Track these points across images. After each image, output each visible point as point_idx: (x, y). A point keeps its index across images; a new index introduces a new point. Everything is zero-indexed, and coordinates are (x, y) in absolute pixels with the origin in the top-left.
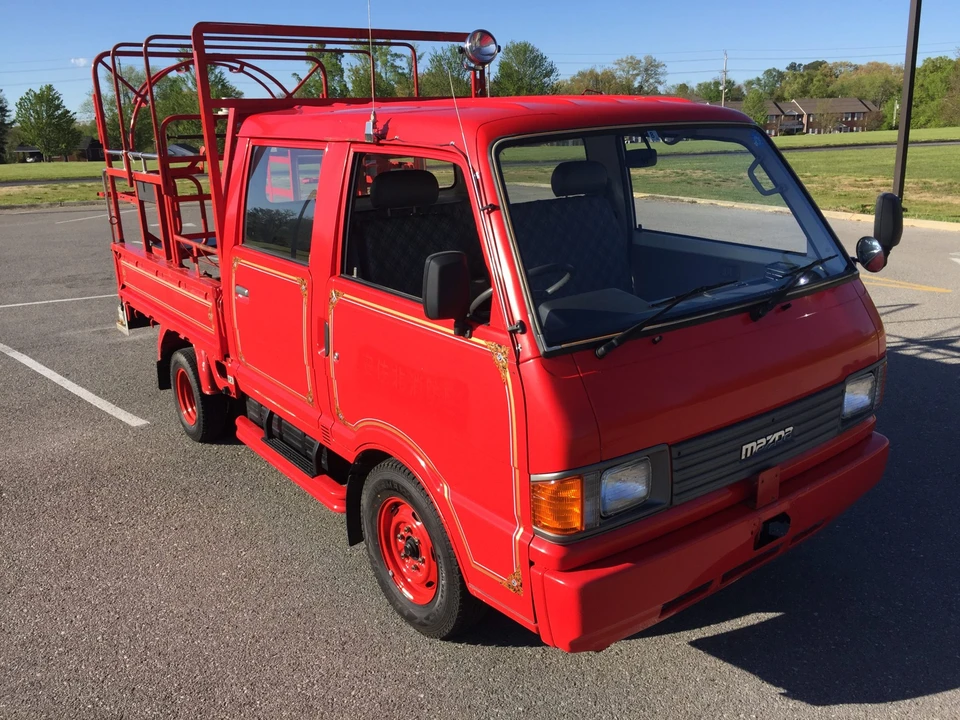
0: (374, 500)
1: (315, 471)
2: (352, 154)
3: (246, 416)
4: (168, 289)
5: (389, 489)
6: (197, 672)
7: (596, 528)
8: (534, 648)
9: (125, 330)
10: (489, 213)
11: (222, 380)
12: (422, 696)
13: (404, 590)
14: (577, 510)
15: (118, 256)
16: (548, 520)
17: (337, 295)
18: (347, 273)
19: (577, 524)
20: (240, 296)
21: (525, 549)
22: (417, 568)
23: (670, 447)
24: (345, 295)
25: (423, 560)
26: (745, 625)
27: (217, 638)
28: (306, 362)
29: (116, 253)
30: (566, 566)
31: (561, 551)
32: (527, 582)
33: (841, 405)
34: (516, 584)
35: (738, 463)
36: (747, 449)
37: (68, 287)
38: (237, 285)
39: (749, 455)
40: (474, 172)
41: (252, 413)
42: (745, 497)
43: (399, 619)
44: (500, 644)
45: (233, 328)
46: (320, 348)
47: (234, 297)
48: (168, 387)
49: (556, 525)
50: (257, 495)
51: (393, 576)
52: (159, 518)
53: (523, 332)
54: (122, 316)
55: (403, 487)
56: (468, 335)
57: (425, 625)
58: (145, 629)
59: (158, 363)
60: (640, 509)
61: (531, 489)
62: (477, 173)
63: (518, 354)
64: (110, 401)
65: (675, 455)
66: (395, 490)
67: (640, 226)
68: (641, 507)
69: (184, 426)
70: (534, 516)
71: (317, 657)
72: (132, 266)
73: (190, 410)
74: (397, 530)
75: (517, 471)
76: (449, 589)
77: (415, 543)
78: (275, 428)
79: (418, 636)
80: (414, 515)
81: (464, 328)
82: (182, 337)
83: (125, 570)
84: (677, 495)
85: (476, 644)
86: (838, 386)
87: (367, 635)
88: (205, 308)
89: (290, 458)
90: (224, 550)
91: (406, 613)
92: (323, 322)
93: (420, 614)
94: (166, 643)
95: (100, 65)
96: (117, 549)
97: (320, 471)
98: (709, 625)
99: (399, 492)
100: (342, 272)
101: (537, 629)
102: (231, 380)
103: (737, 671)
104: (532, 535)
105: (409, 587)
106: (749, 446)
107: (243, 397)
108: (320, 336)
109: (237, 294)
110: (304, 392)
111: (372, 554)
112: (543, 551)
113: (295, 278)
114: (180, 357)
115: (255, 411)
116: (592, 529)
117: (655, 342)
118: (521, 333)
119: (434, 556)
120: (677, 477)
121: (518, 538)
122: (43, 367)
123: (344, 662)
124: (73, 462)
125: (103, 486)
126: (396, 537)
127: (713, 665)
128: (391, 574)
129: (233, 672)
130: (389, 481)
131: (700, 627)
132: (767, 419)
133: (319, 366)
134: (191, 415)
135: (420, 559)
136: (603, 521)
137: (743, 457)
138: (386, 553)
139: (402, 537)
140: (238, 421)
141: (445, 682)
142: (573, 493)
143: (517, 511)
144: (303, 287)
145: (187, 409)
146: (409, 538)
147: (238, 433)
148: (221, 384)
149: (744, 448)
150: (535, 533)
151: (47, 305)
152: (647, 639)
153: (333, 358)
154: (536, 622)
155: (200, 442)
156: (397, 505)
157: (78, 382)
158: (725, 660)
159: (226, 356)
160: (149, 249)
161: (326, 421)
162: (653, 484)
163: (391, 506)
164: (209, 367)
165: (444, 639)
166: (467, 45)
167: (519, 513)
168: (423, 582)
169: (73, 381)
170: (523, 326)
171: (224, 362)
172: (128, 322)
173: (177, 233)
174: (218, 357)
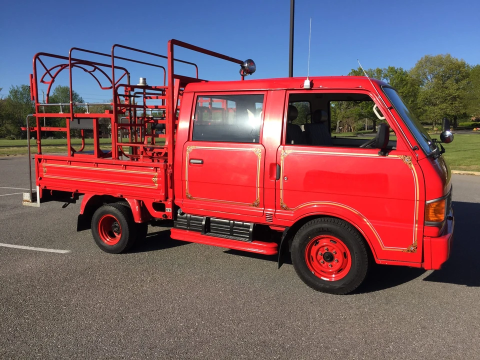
0: (305, 240)
1: (251, 239)
2: (288, 95)
3: (175, 228)
5: (320, 232)
9: (36, 205)
10: (390, 110)
11: (158, 212)
13: (322, 278)
17: (288, 152)
19: (443, 218)
20: (195, 164)
22: (332, 265)
24: (294, 151)
25: (338, 260)
29: (40, 159)
30: (439, 235)
32: (421, 245)
34: (413, 249)
38: (192, 159)
46: (271, 177)
47: (187, 165)
51: (315, 273)
56: (386, 155)
59: (80, 216)
61: (425, 208)
63: (417, 158)
66: (325, 231)
74: (318, 251)
75: (418, 202)
81: (385, 152)
82: (117, 196)
88: (152, 176)
92: (275, 165)
93: (338, 286)
99: (329, 231)
100: (286, 143)
102: (169, 209)
110: (252, 201)
114: (108, 208)
118: (417, 150)
121: (417, 229)
126: (317, 255)
128: (312, 273)
130: (319, 228)
135: (335, 261)
144: (258, 152)
146: (326, 253)
148: (157, 215)
150: (426, 224)
153: (283, 180)
154: (423, 262)
156: (318, 240)
159: (167, 198)
160: (72, 155)
164: (143, 208)
167: (417, 219)
171: (163, 202)
172: (40, 199)
173: (118, 142)
174: (157, 200)
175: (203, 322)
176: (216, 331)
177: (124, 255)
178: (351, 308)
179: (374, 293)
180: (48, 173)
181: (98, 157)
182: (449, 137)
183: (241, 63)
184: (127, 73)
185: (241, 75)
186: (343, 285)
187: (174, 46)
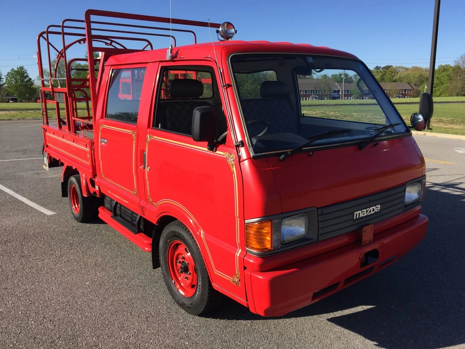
0: (166, 243)
1: (137, 232)
2: (160, 67)
3: (104, 206)
4: (68, 145)
5: (174, 236)
6: (70, 330)
7: (279, 249)
8: (247, 321)
9: (47, 168)
10: (226, 88)
11: (93, 189)
12: (187, 343)
13: (180, 290)
14: (268, 238)
15: (45, 130)
16: (254, 243)
17: (150, 137)
18: (156, 127)
19: (269, 246)
20: (103, 143)
21: (242, 260)
22: (187, 278)
23: (317, 209)
24: (154, 137)
25: (190, 273)
26: (356, 311)
27: (81, 314)
28: (134, 173)
29: (44, 129)
30: (263, 269)
31: (260, 261)
32: (243, 279)
33: (404, 196)
34: (237, 280)
35: (352, 221)
36: (357, 214)
37: (22, 154)
38: (101, 138)
39: (358, 217)
40: (220, 69)
41: (107, 205)
42: (355, 240)
43: (177, 306)
44: (229, 319)
45: (99, 160)
46: (141, 165)
47: (100, 144)
48: (67, 196)
49: (258, 247)
50: (108, 247)
51: (175, 283)
52: (56, 257)
53: (243, 146)
54: (46, 161)
55: (180, 234)
56: (214, 150)
57: (190, 308)
58: (44, 309)
59: (62, 183)
60: (301, 240)
61: (245, 227)
62: (221, 70)
63: (239, 157)
64: (38, 204)
65: (320, 213)
66: (177, 236)
67: (303, 114)
68: (302, 240)
69: (73, 214)
70: (247, 242)
71: (133, 324)
72: (52, 135)
73: (76, 206)
74: (177, 258)
75: (238, 219)
76: (203, 287)
77: (186, 264)
78: (118, 212)
79: (186, 314)
80: (186, 249)
81: (213, 147)
82: (74, 168)
83: (36, 281)
84: (321, 235)
85: (216, 319)
86: (403, 186)
87: (160, 314)
88: (86, 152)
89: (125, 225)
90: (89, 272)
91: (180, 302)
92: (143, 151)
93: (187, 303)
94: (55, 316)
95: (41, 37)
96: (34, 271)
97: (139, 231)
98: (337, 311)
99: (179, 238)
100: (153, 126)
101: (248, 304)
102: (97, 187)
103: (352, 333)
104: (245, 253)
105: (182, 287)
106: (358, 212)
107: (103, 196)
108: (141, 160)
109: (101, 142)
110: (132, 189)
111: (164, 272)
112: (251, 261)
113: (130, 131)
114: (73, 179)
115: (108, 204)
116: (276, 250)
117: (310, 156)
118: (241, 147)
119: (195, 270)
120: (321, 225)
121: (238, 255)
122: (5, 188)
123: (147, 326)
124: (15, 230)
125: (29, 241)
126: (176, 263)
127: (340, 330)
128: (173, 282)
129: (88, 330)
130: (173, 232)
131: (333, 312)
132: (367, 199)
133: (140, 174)
134: (77, 209)
135: (188, 273)
136: (283, 246)
137: (355, 218)
138: (171, 272)
139: (180, 262)
140: (100, 209)
141: (199, 336)
142: (267, 230)
143: (238, 240)
144: (134, 135)
145: (75, 206)
146: (183, 262)
147: (99, 215)
148: (92, 190)
149: (355, 213)
150: (247, 251)
151: (11, 161)
152: (305, 317)
153: (147, 169)
154: (247, 301)
155: (81, 222)
156: (177, 245)
157: (23, 195)
158: (346, 328)
159: (95, 175)
160: (60, 127)
161: (143, 203)
162: (308, 228)
163: (174, 246)
164: (86, 183)
165: (200, 315)
166: (220, 29)
167: (239, 242)
168: (189, 286)
169: (20, 194)
170: (243, 144)
171: (94, 179)
173: (74, 116)
174: (91, 176)
180: (50, 141)
181: (68, 130)
183: (217, 26)
184: (150, 44)
186: (190, 304)
187: (91, 15)
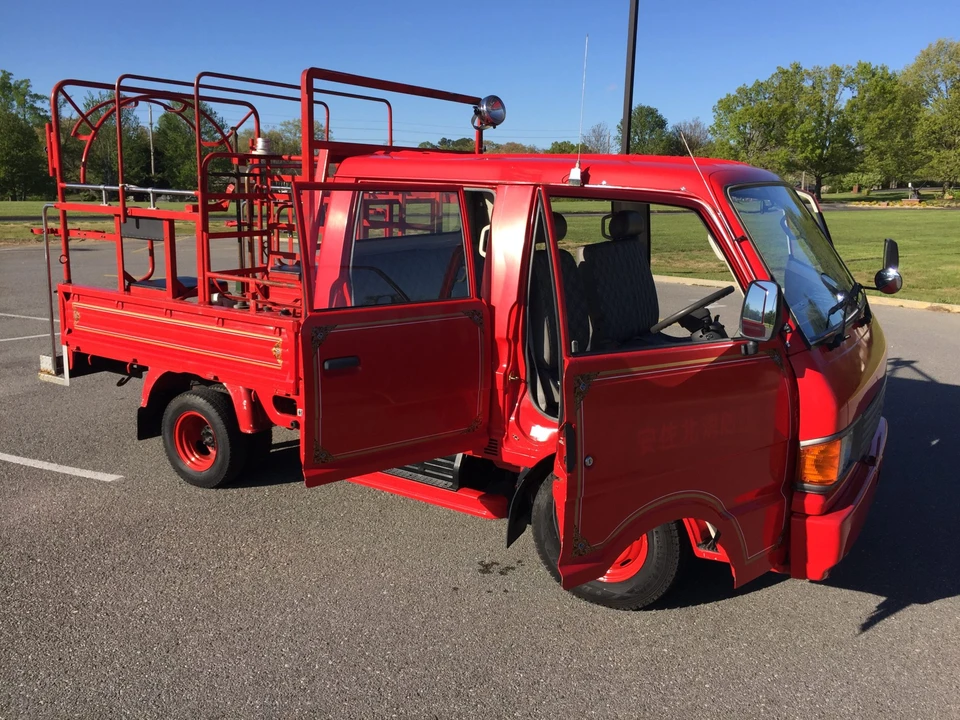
9: (65, 380)
14: (835, 465)
15: (68, 298)
19: (835, 477)
29: (67, 294)
30: (823, 511)
48: (158, 435)
49: (820, 478)
59: (141, 410)
63: (787, 349)
69: (183, 474)
82: (202, 377)
88: (272, 344)
93: (618, 592)
114: (190, 399)
118: (789, 332)
142: (835, 452)
144: (476, 316)
155: (211, 488)
160: (127, 289)
171: (291, 397)
172: (70, 371)
173: (209, 270)
174: (282, 393)
175: (330, 663)
176: (350, 685)
177: (222, 491)
178: (637, 643)
179: (693, 610)
180: (84, 320)
181: (174, 297)
182: (894, 280)
183: (475, 101)
184: (255, 112)
185: (476, 128)
186: (628, 592)
187: (314, 80)
